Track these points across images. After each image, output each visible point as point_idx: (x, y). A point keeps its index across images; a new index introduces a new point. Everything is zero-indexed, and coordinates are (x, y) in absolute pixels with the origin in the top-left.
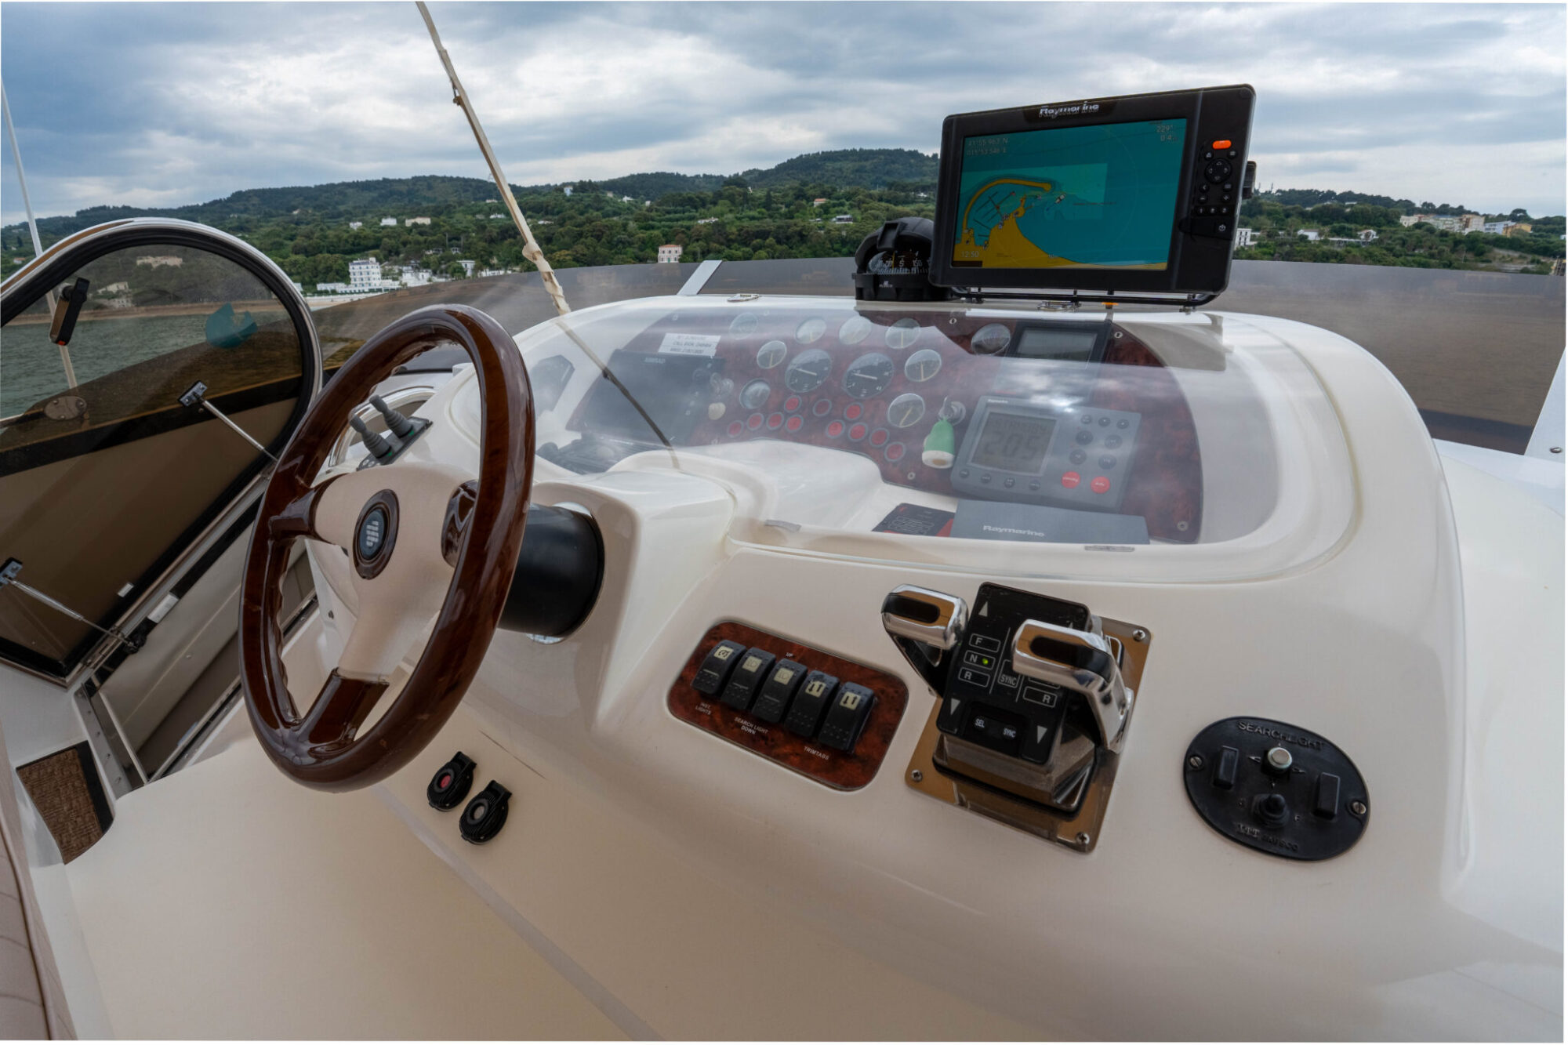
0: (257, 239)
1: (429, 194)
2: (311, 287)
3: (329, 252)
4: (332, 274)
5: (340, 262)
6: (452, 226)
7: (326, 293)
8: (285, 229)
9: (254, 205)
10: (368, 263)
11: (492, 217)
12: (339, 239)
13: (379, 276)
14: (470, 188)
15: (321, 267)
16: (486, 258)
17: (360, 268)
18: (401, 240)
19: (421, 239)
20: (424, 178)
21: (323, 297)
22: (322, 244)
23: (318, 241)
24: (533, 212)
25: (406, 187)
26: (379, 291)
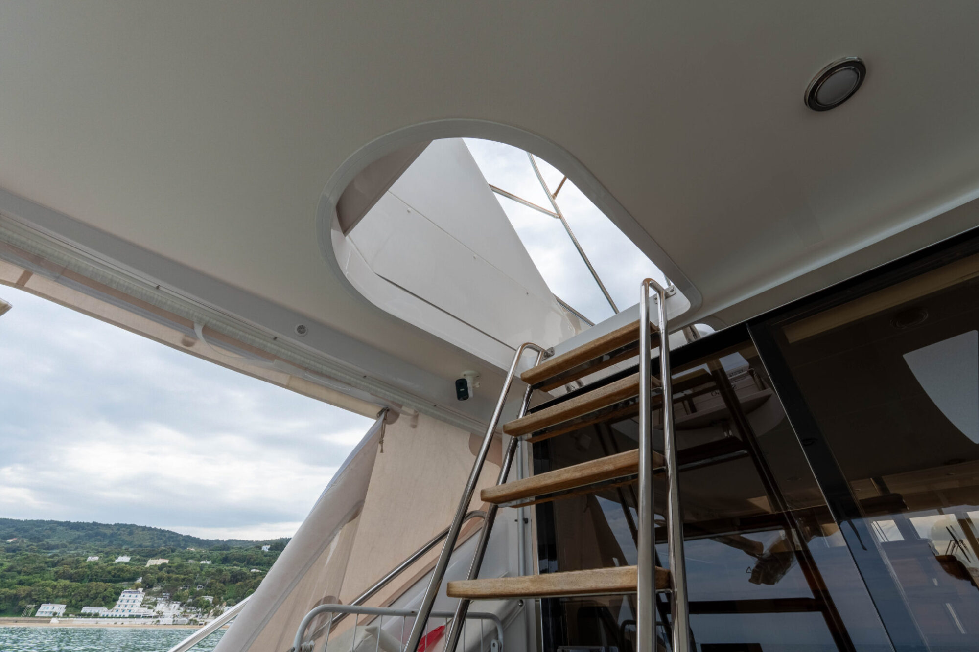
2: (75, 609)
4: (99, 599)
5: (111, 589)
7: (89, 615)
10: (137, 593)
12: (110, 569)
13: (140, 604)
15: (90, 593)
16: (218, 594)
17: (130, 596)
20: (125, 526)
26: (138, 617)
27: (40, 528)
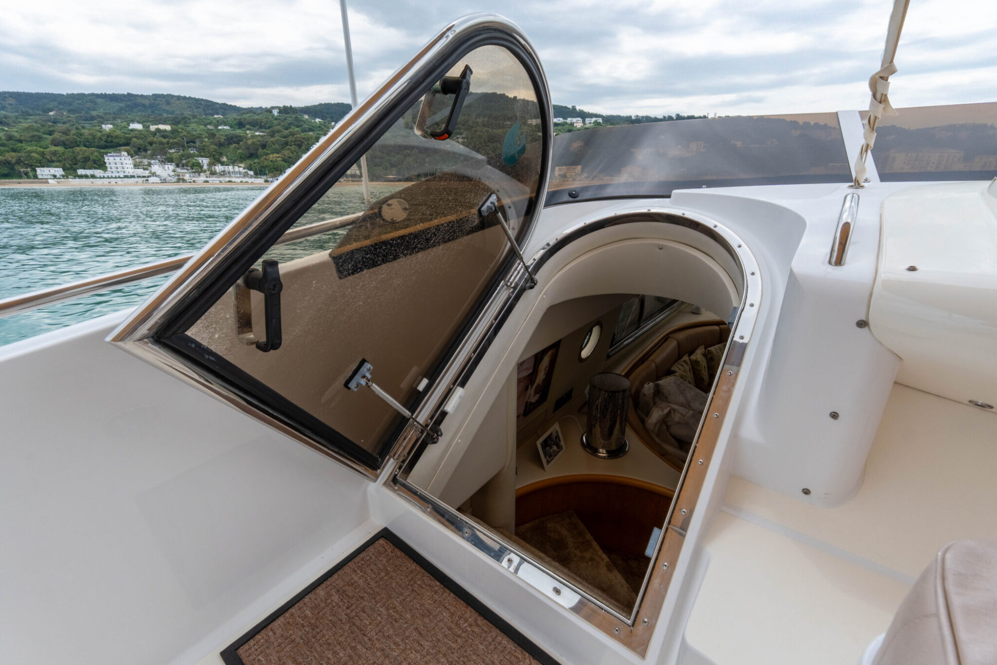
0: (17, 131)
1: (167, 108)
2: (72, 172)
3: (85, 146)
4: (90, 163)
5: (96, 154)
6: (188, 133)
7: (86, 177)
8: (43, 126)
9: (10, 104)
10: (121, 156)
11: (220, 128)
12: (94, 137)
13: (132, 166)
14: (200, 106)
15: (79, 158)
16: (217, 157)
17: (115, 159)
18: (147, 141)
19: (165, 141)
20: (162, 96)
21: (84, 180)
22: (78, 139)
23: (75, 137)
24: (251, 126)
25: (149, 102)
26: (133, 177)
27: (81, 101)
